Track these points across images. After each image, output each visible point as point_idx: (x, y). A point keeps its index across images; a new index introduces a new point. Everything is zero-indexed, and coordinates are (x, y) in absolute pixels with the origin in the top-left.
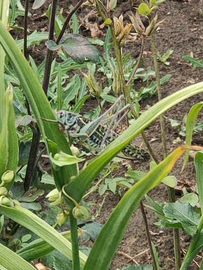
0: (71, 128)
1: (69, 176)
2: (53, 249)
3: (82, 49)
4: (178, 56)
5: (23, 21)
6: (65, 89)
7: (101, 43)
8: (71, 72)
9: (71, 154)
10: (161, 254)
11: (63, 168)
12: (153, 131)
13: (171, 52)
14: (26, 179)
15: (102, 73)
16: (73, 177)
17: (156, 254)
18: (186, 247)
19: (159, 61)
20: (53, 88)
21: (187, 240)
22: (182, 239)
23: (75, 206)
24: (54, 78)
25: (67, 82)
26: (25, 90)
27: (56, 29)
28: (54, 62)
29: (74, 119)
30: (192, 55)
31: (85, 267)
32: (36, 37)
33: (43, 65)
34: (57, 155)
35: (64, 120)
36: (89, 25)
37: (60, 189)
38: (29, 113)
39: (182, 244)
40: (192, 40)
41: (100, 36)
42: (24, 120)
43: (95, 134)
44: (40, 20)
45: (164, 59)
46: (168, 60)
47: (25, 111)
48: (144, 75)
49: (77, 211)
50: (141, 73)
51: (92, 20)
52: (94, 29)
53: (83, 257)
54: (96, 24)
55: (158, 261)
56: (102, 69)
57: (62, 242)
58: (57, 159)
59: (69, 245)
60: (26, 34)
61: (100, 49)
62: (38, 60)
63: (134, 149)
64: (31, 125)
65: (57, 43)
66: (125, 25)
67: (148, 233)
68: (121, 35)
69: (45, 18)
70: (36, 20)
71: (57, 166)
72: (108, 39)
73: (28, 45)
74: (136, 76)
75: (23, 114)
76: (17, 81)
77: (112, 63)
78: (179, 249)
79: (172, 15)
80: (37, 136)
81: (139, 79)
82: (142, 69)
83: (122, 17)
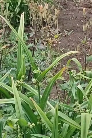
0: (38, 63)
1: (38, 76)
2: (34, 94)
3: (42, 47)
4: (65, 49)
5: (28, 41)
6: (38, 57)
7: (46, 46)
8: (39, 53)
9: (38, 70)
10: (61, 98)
11: (36, 73)
12: (59, 68)
13: (63, 49)
14: (28, 79)
15: (47, 54)
16: (39, 76)
17: (60, 98)
18: (67, 96)
19: (60, 51)
20: (35, 57)
21: (67, 94)
22: (66, 94)
23: (39, 83)
24: (35, 55)
25: (38, 56)
26: (28, 57)
27: (35, 42)
28: (35, 51)
29: (39, 61)
30: (68, 49)
31: (42, 98)
32: (31, 45)
33: (32, 52)
34: (35, 70)
35: (36, 62)
36: (44, 42)
37: (35, 79)
38: (29, 63)
39: (66, 95)
40: (68, 46)
41: (46, 45)
42: (28, 64)
43: (44, 65)
44: (32, 41)
45: (62, 50)
46: (63, 51)
47: (28, 62)
48: (57, 54)
49: (40, 84)
50: (56, 54)
51: (44, 41)
52: (45, 43)
53: (41, 96)
54: (45, 42)
55: (60, 99)
56: (47, 53)
57: (36, 93)
58: (35, 71)
59: (38, 93)
60: (28, 44)
61: (47, 48)
62: (31, 50)
63: (54, 69)
64: (29, 65)
65: (36, 45)
66: (51, 40)
67: (58, 92)
68: (50, 43)
69: (33, 40)
70: (31, 41)
71: (35, 73)
72: (48, 45)
73: (29, 47)
74: (55, 55)
75: (27, 63)
76: (26, 56)
77: (49, 51)
78: (65, 96)
79: (63, 40)
80: (31, 68)
81: (56, 55)
82: (56, 53)
83: (50, 38)
